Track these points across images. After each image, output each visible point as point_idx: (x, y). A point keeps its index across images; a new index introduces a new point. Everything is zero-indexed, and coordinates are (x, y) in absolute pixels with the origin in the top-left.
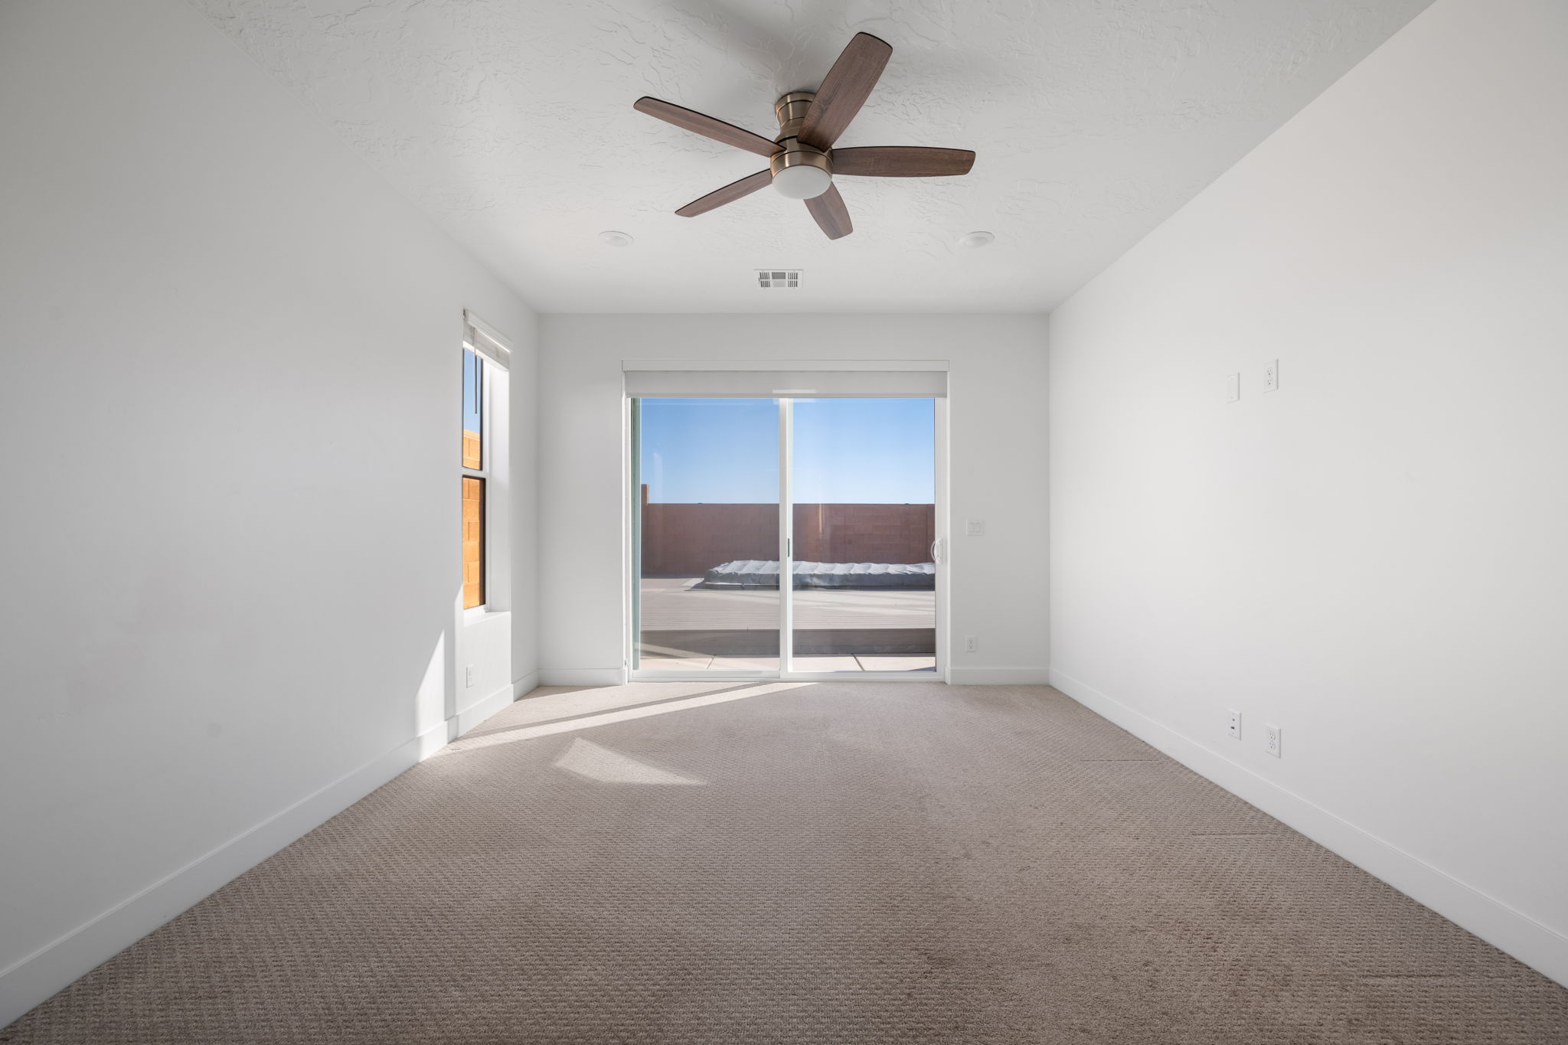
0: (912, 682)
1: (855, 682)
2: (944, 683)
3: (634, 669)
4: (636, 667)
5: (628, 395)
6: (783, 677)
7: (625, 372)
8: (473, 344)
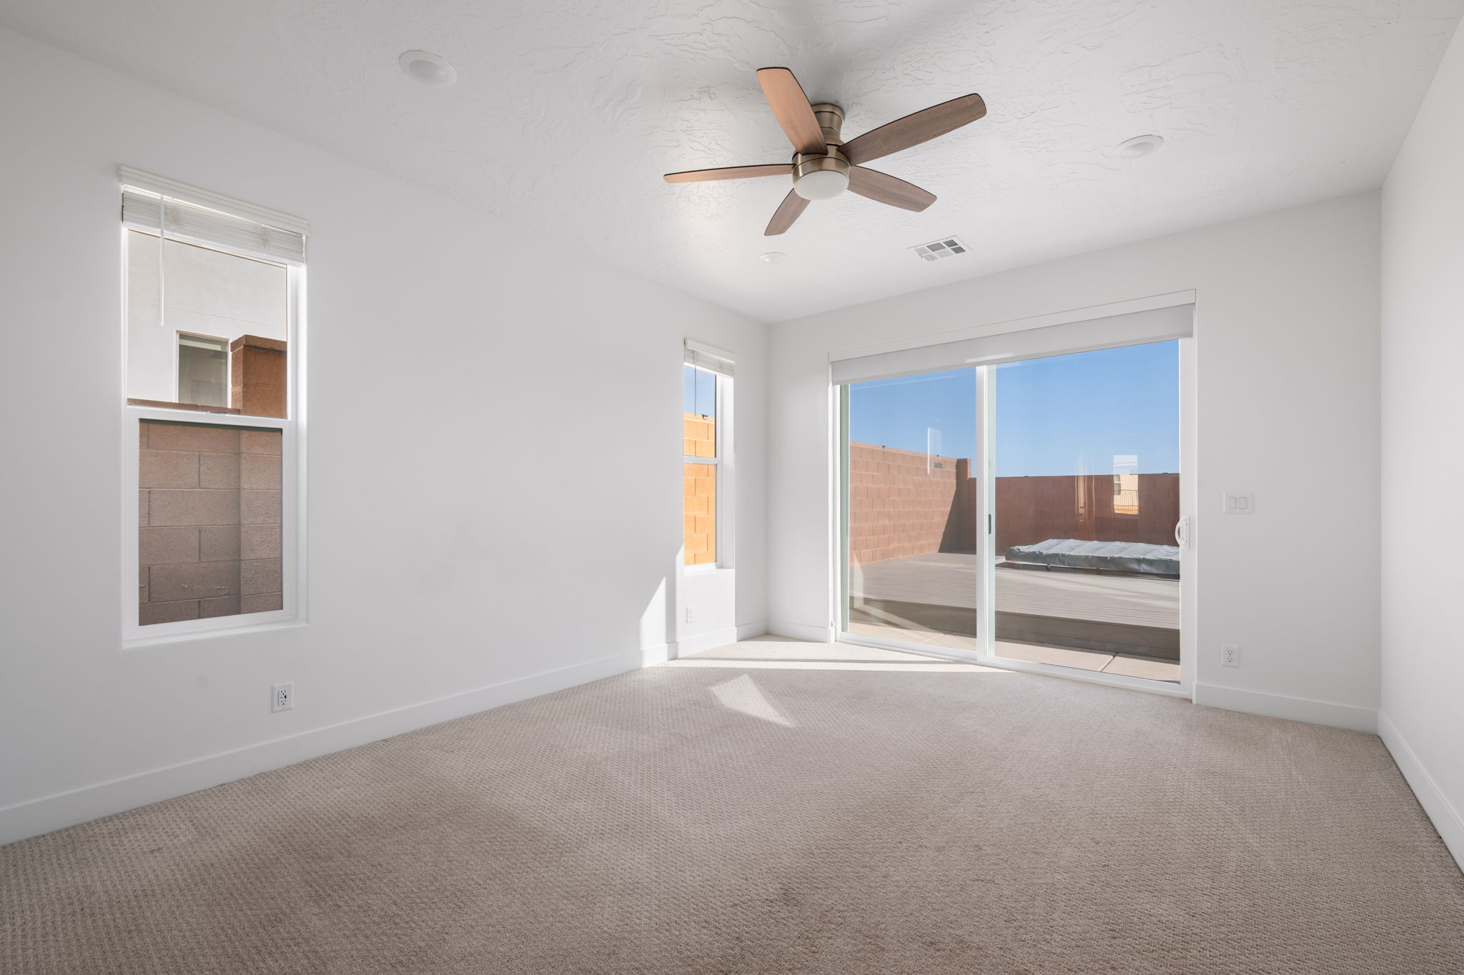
0: (1139, 692)
1: (1059, 678)
2: (1190, 701)
3: (842, 631)
4: (843, 629)
5: (834, 383)
6: (980, 659)
7: (832, 363)
8: (694, 363)
